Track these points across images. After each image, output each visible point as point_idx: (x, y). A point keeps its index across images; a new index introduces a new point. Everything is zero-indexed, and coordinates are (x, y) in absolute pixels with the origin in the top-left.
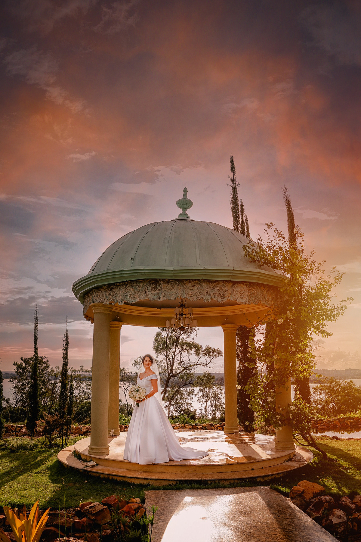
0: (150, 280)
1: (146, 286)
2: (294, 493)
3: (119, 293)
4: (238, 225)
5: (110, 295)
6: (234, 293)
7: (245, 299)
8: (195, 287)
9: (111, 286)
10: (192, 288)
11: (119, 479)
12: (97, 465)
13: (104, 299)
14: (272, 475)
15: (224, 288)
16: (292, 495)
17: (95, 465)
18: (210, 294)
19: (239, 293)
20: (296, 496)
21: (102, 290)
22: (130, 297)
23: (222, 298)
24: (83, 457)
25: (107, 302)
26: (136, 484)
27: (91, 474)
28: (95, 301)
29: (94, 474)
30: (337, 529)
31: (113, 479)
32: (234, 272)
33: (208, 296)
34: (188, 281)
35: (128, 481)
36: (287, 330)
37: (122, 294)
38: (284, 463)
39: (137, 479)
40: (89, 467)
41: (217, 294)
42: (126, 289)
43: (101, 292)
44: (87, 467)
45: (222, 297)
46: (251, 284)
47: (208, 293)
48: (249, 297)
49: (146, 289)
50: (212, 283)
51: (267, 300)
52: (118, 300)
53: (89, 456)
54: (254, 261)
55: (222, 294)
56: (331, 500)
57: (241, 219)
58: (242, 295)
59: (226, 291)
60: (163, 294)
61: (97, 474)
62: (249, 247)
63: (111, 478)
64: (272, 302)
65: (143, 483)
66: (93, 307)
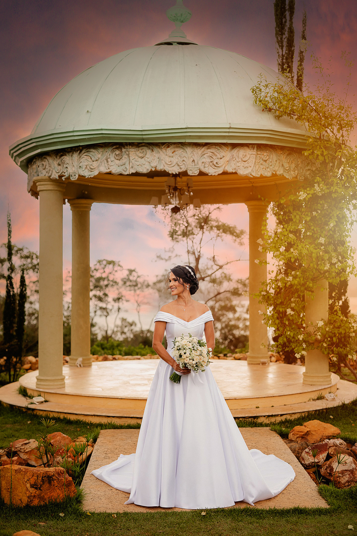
0: (113, 143)
1: (107, 152)
2: (294, 435)
3: (71, 163)
4: (282, 34)
5: (59, 165)
6: (234, 161)
7: (251, 169)
8: (176, 153)
9: (60, 153)
10: (171, 154)
11: (73, 418)
12: (46, 401)
13: (51, 172)
14: (282, 415)
15: (218, 155)
16: (292, 437)
17: (43, 402)
18: (198, 163)
19: (242, 160)
20: (297, 438)
21: (48, 158)
22: (86, 168)
23: (215, 168)
24: (29, 393)
25: (55, 175)
26: (94, 424)
27: (36, 413)
28: (40, 174)
29: (41, 413)
30: (340, 479)
31: (65, 419)
32: (231, 130)
33: (195, 166)
34: (166, 144)
35: (84, 420)
36: (313, 213)
37: (75, 164)
38: (308, 401)
39: (96, 417)
40: (35, 404)
41: (207, 163)
42: (80, 157)
43: (48, 160)
44: (32, 403)
45: (216, 166)
46: (260, 147)
47: (195, 162)
48: (257, 167)
49: (107, 157)
50: (201, 148)
51: (287, 169)
52: (70, 173)
53: (37, 391)
54: (270, 110)
55: (215, 163)
56: (341, 444)
57: (288, 24)
58: (246, 162)
59: (221, 158)
60: (131, 164)
61: (45, 413)
62: (260, 90)
63: (62, 416)
64: (296, 171)
65: (103, 422)
66: (38, 182)
